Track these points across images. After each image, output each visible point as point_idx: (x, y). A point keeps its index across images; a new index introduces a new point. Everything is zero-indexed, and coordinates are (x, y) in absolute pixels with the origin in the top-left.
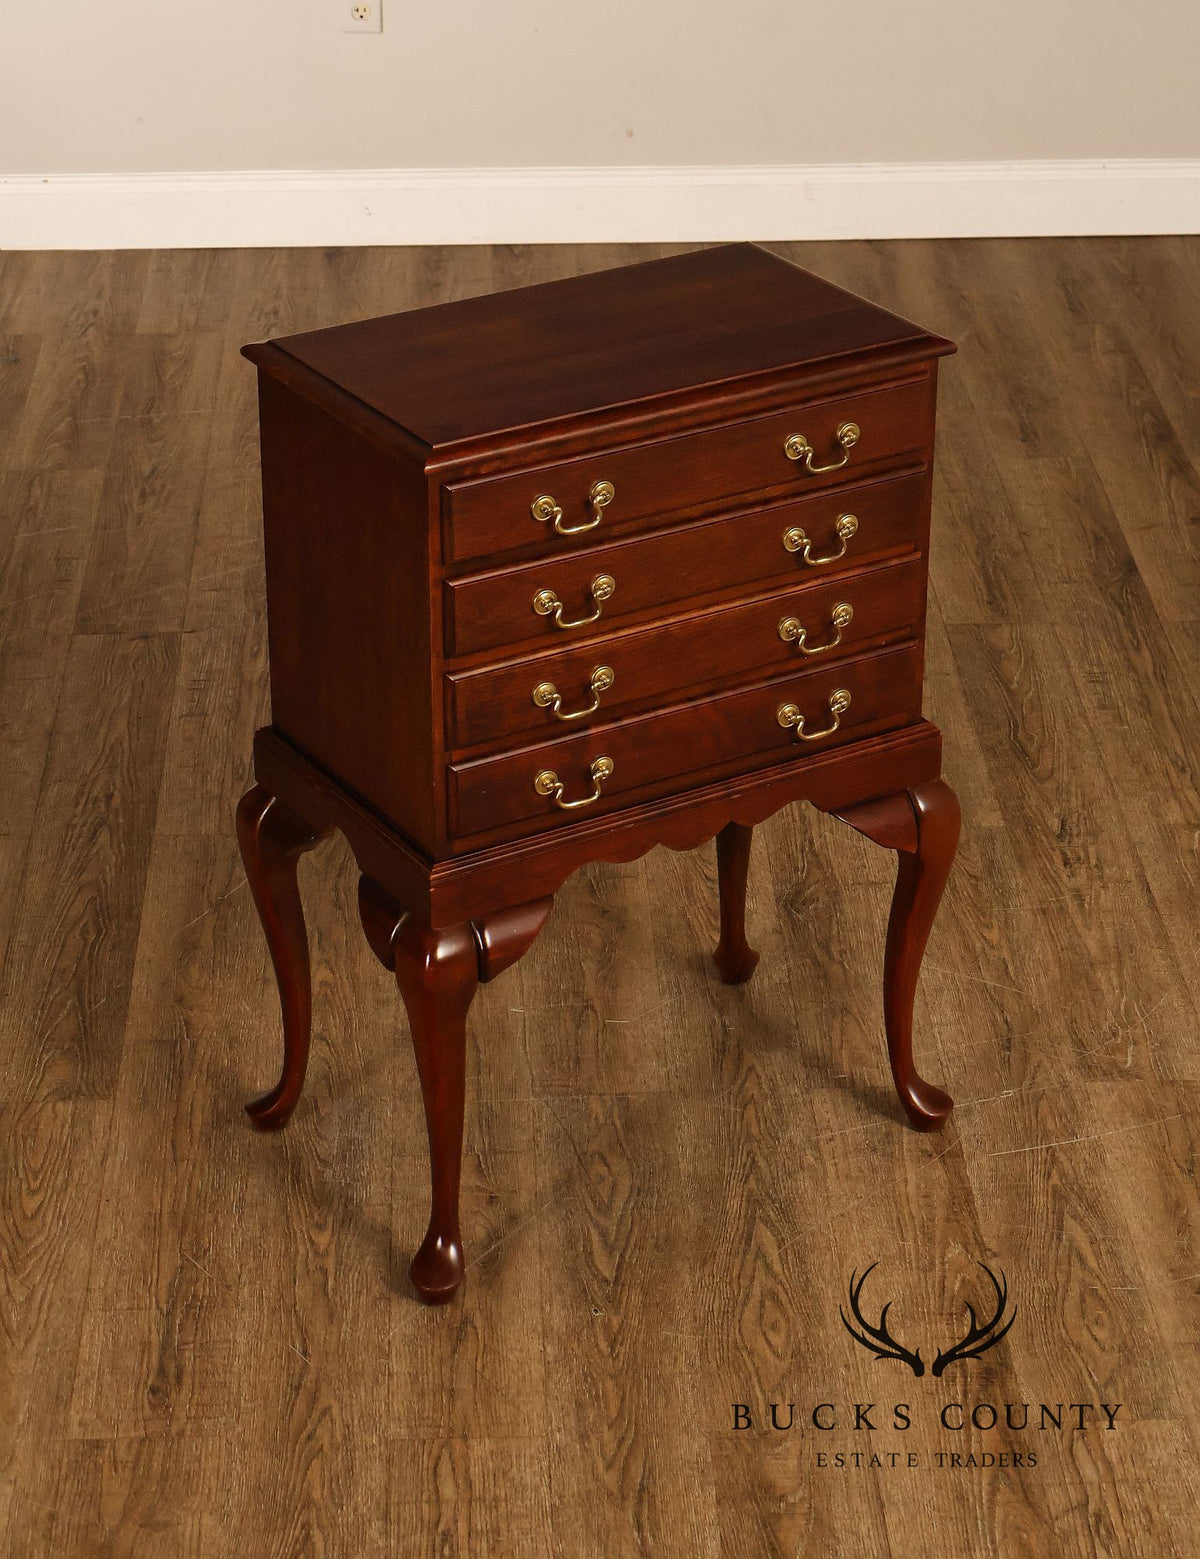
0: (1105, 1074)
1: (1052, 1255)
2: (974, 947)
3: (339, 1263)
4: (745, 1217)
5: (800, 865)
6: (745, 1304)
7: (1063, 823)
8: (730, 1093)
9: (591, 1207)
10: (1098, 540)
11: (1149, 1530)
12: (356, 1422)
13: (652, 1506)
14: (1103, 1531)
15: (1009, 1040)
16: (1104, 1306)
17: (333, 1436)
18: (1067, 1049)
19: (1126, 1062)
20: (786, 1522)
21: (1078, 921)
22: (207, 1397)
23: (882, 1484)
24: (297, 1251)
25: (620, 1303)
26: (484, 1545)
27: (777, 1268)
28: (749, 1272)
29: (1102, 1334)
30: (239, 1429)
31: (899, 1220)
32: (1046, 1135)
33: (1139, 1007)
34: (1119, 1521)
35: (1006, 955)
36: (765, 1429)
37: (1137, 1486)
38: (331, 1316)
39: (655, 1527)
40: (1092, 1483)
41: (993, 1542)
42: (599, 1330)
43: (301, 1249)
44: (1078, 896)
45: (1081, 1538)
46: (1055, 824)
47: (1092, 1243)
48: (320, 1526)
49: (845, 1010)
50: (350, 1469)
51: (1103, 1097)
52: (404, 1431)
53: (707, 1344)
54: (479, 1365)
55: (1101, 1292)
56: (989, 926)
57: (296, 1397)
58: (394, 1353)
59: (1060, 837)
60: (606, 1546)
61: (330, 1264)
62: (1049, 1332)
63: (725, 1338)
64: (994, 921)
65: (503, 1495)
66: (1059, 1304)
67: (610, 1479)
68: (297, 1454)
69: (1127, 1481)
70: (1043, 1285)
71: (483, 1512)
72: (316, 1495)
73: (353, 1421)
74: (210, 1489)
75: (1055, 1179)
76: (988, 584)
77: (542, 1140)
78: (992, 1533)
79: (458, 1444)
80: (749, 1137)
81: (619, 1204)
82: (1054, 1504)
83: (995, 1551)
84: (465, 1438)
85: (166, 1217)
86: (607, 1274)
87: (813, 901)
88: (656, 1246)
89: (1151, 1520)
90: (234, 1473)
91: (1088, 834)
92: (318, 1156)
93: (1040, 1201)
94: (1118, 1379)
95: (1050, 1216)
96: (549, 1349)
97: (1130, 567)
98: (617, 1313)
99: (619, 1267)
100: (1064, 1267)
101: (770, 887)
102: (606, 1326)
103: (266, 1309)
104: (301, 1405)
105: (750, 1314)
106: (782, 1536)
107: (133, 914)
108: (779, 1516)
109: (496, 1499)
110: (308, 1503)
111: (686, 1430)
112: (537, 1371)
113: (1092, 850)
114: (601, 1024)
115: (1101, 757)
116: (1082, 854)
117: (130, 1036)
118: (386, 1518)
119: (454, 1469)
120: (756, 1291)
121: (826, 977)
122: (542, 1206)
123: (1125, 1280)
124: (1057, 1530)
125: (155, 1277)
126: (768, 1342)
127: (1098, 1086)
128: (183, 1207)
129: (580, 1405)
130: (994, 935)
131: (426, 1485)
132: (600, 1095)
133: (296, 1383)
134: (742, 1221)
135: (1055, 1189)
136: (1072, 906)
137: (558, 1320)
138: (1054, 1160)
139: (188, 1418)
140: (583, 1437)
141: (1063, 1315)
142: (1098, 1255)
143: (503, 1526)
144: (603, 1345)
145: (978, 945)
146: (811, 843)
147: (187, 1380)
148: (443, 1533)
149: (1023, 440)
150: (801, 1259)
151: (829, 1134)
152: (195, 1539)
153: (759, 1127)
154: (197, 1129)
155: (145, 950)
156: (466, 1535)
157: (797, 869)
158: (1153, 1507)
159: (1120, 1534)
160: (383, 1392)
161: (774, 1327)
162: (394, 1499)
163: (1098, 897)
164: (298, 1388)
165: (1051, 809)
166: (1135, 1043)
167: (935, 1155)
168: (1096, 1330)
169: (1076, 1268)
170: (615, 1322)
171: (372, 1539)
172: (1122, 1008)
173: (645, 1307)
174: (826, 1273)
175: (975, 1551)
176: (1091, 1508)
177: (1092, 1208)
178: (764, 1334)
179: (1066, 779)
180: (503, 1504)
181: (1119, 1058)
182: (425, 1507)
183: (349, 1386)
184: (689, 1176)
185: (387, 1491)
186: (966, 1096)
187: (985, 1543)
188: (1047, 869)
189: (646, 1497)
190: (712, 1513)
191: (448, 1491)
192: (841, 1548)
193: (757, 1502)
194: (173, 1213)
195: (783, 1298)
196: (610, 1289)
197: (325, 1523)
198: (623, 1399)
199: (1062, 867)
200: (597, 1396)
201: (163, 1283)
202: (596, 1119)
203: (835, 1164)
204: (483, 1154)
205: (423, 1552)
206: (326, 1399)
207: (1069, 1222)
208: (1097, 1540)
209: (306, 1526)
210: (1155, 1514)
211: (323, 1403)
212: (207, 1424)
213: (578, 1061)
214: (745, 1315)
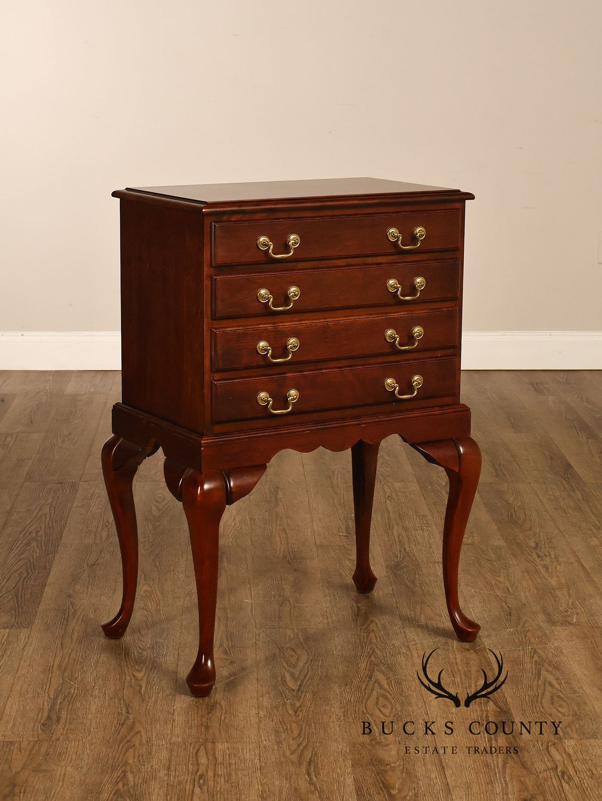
0: (562, 624)
1: (535, 683)
2: (491, 582)
3: (148, 683)
4: (369, 670)
5: (399, 556)
6: (368, 698)
7: (537, 544)
8: (361, 629)
9: (285, 665)
10: (551, 458)
11: (592, 777)
12: (154, 736)
13: (316, 767)
14: (566, 777)
15: (510, 613)
16: (564, 701)
17: (141, 741)
18: (541, 617)
19: (573, 620)
20: (390, 773)
21: (546, 575)
22: (72, 727)
23: (443, 760)
24: (126, 679)
25: (300, 697)
26: (222, 780)
27: (386, 686)
28: (370, 687)
29: (563, 710)
30: (90, 738)
31: (452, 671)
32: (530, 644)
33: (579, 603)
34: (575, 774)
35: (508, 586)
36: (379, 741)
37: (584, 762)
38: (143, 701)
39: (317, 774)
40: (559, 761)
41: (505, 781)
42: (289, 707)
43: (128, 678)
44: (546, 567)
45: (554, 779)
46: (533, 545)
47: (557, 679)
48: (131, 772)
49: (422, 602)
50: (150, 753)
51: (561, 632)
52: (180, 740)
53: (347, 712)
54: (223, 718)
55: (563, 696)
56: (499, 576)
57: (121, 728)
58: (176, 713)
59: (535, 548)
60: (290, 782)
61: (144, 683)
62: (534, 709)
63: (357, 710)
64: (501, 574)
65: (233, 762)
66: (539, 700)
67: (294, 758)
68: (120, 747)
69: (579, 760)
70: (531, 693)
71: (222, 768)
72: (131, 761)
73: (152, 735)
74: (71, 759)
75: (536, 658)
76: (495, 469)
77: (260, 644)
78: (504, 778)
79: (210, 745)
80: (371, 642)
81: (301, 664)
82: (538, 768)
83: (506, 784)
84: (214, 743)
85: (55, 667)
86: (293, 688)
87: (406, 567)
88: (321, 678)
89: (592, 773)
90: (86, 753)
91: (550, 547)
92: (140, 648)
93: (528, 666)
94: (573, 726)
95: (534, 671)
96: (261, 713)
97: (569, 466)
98: (299, 700)
99: (300, 685)
100: (542, 687)
101: (383, 563)
102: (292, 705)
103: (107, 697)
104: (124, 731)
105: (371, 702)
106: (388, 778)
107: (47, 570)
108: (386, 771)
109: (230, 764)
110: (126, 764)
111: (336, 741)
112: (254, 720)
113: (552, 553)
114: (293, 606)
115: (556, 524)
116: (547, 554)
117: (42, 607)
118: (169, 769)
119: (207, 753)
120: (375, 694)
121: (413, 592)
122: (259, 664)
123: (575, 692)
124: (540, 777)
125: (48, 687)
126: (381, 711)
127: (558, 628)
128: (65, 663)
129: (277, 732)
130: (502, 579)
131: (191, 758)
132: (292, 629)
133: (122, 722)
134: (367, 671)
135: (536, 662)
136: (543, 571)
137: (266, 702)
138: (535, 652)
139: (61, 734)
140: (279, 743)
141: (541, 703)
142: (560, 684)
143: (233, 773)
144: (291, 712)
145: (493, 582)
146: (405, 549)
147: (62, 721)
148: (200, 775)
149: (512, 428)
150: (399, 683)
151: (414, 643)
152: (62, 776)
153: (377, 640)
154: (75, 638)
155: (51, 579)
156: (212, 775)
157: (397, 557)
158: (593, 768)
159: (576, 779)
160: (170, 726)
161: (384, 706)
162: (173, 763)
163: (556, 567)
164: (123, 725)
165: (531, 539)
166: (577, 614)
167: (471, 649)
168: (559, 709)
169: (548, 688)
170: (298, 704)
171: (159, 777)
172: (570, 603)
173: (313, 699)
174: (413, 689)
175: (495, 784)
176: (559, 769)
177: (557, 668)
178: (379, 709)
179: (538, 531)
180: (234, 766)
181: (569, 619)
182: (191, 767)
183: (151, 724)
184: (339, 655)
185: (170, 761)
186: (487, 631)
187: (501, 781)
188: (529, 559)
189: (312, 764)
190: (349, 770)
191: (203, 760)
192: (421, 783)
193: (374, 766)
194: (59, 666)
195: (389, 696)
196: (295, 693)
197: (135, 770)
198: (301, 730)
199: (537, 558)
200: (287, 729)
201: (52, 689)
202: (289, 636)
203: (418, 653)
204: (228, 648)
205: (188, 782)
206: (138, 727)
207: (543, 672)
208: (562, 780)
209: (124, 772)
210: (595, 772)
211: (136, 729)
212: (71, 736)
213: (280, 618)
214: (369, 702)
